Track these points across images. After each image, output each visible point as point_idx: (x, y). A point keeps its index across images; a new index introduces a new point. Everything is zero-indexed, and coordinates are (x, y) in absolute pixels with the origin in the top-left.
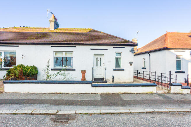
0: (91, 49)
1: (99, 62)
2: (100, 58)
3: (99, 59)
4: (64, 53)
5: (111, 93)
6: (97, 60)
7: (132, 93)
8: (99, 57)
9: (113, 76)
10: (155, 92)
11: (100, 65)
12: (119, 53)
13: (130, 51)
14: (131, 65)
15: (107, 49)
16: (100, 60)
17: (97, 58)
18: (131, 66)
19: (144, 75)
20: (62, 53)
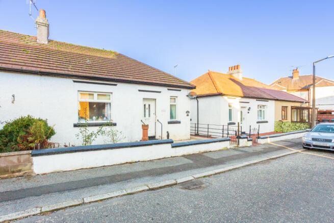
0: (139, 91)
1: (147, 111)
2: (149, 105)
3: (147, 106)
4: (95, 95)
5: (192, 153)
6: (145, 108)
7: (210, 151)
8: (147, 103)
9: (167, 132)
10: (229, 147)
11: (149, 116)
12: (173, 98)
13: (188, 96)
14: (188, 115)
15: (160, 92)
16: (149, 108)
17: (145, 105)
18: (188, 117)
19: (210, 130)
20: (93, 94)
